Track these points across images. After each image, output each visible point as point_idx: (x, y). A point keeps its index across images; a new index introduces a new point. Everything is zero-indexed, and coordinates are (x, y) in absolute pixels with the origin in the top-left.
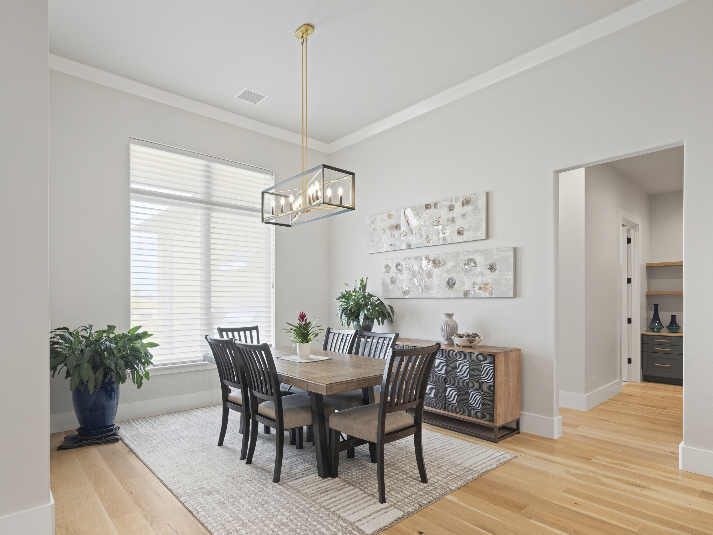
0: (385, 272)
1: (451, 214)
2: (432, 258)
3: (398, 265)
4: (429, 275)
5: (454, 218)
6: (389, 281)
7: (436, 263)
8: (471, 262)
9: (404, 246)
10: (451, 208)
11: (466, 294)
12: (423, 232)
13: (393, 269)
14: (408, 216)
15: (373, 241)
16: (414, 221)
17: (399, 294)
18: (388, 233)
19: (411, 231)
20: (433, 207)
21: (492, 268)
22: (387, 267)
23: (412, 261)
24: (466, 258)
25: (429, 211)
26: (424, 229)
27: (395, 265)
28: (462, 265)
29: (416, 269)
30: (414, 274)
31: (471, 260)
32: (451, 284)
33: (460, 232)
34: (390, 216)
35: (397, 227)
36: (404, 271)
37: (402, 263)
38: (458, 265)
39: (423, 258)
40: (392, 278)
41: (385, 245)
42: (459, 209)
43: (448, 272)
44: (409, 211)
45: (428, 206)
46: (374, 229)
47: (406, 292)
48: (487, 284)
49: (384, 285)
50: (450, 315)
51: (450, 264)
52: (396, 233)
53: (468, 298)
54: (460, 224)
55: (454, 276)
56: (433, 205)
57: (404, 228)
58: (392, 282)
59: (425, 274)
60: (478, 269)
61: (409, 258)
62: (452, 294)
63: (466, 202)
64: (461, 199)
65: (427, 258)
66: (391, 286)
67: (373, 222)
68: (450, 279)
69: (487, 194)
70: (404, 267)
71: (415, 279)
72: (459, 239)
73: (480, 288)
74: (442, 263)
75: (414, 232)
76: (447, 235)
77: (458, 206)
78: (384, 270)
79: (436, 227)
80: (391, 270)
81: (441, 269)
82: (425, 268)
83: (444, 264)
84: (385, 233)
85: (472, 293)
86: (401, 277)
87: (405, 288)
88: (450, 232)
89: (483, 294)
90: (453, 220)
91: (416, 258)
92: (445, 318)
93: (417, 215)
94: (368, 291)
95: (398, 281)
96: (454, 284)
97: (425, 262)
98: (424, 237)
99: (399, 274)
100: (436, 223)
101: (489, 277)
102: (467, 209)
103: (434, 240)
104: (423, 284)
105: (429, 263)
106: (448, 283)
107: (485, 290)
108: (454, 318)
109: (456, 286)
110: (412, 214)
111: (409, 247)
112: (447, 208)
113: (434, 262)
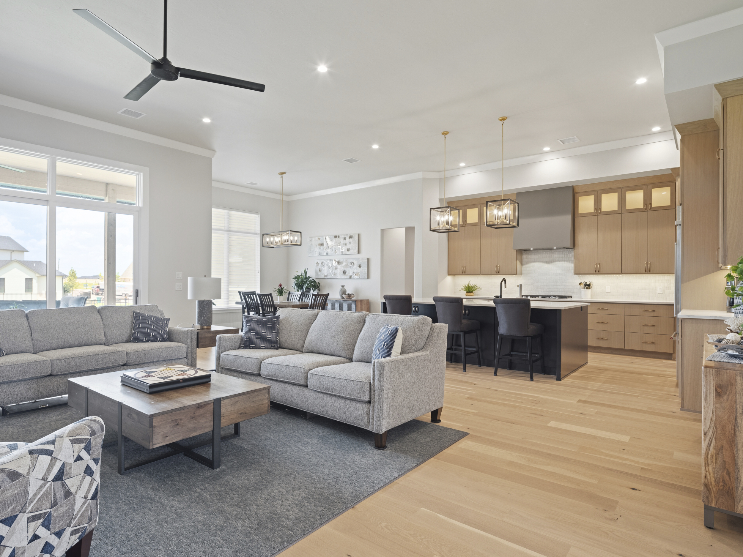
0: (317, 266)
1: (345, 242)
2: (337, 260)
3: (322, 263)
4: (336, 268)
5: (346, 243)
6: (318, 271)
7: (339, 263)
8: (352, 263)
9: (325, 254)
10: (345, 239)
11: (350, 277)
12: (333, 248)
13: (320, 264)
14: (327, 240)
15: (311, 250)
16: (330, 243)
17: (323, 277)
18: (318, 247)
19: (328, 247)
20: (337, 237)
21: (360, 266)
22: (317, 263)
23: (329, 261)
24: (350, 261)
25: (336, 239)
26: (334, 247)
27: (321, 263)
28: (349, 264)
29: (330, 265)
30: (329, 268)
31: (353, 262)
32: (345, 272)
33: (348, 250)
34: (319, 239)
35: (322, 244)
36: (325, 266)
37: (324, 262)
38: (347, 264)
39: (334, 260)
40: (320, 269)
41: (317, 253)
42: (348, 240)
43: (344, 267)
44: (327, 238)
45: (336, 237)
46: (311, 244)
47: (326, 276)
48: (358, 273)
49: (316, 272)
50: (343, 286)
51: (344, 264)
52: (322, 247)
53: (351, 279)
54: (348, 246)
55: (346, 269)
56: (337, 236)
57: (325, 245)
58: (320, 271)
59: (334, 268)
60: (355, 266)
61: (327, 260)
62: (345, 277)
63: (351, 237)
64: (349, 235)
65: (335, 260)
66: (319, 273)
67: (311, 241)
68: (344, 270)
69: (359, 235)
70: (325, 264)
71: (330, 270)
72: (348, 253)
73: (356, 275)
74: (341, 263)
75: (330, 247)
76: (343, 251)
77: (348, 238)
78: (316, 265)
79: (339, 247)
80: (319, 265)
81: (341, 265)
82: (334, 265)
83: (342, 263)
84: (316, 247)
85: (353, 277)
86: (324, 269)
87: (326, 274)
88: (344, 249)
89: (357, 277)
90: (346, 244)
91: (330, 260)
92: (341, 287)
93: (331, 240)
94: (308, 275)
95: (322, 270)
96: (346, 272)
97: (334, 262)
98: (334, 250)
99: (323, 267)
100: (339, 245)
101: (359, 270)
102: (351, 240)
103: (338, 253)
104: (333, 272)
105: (336, 262)
106: (344, 272)
107: (357, 275)
108: (345, 287)
109: (346, 274)
110: (329, 239)
111: (327, 254)
112: (343, 239)
113: (338, 262)
